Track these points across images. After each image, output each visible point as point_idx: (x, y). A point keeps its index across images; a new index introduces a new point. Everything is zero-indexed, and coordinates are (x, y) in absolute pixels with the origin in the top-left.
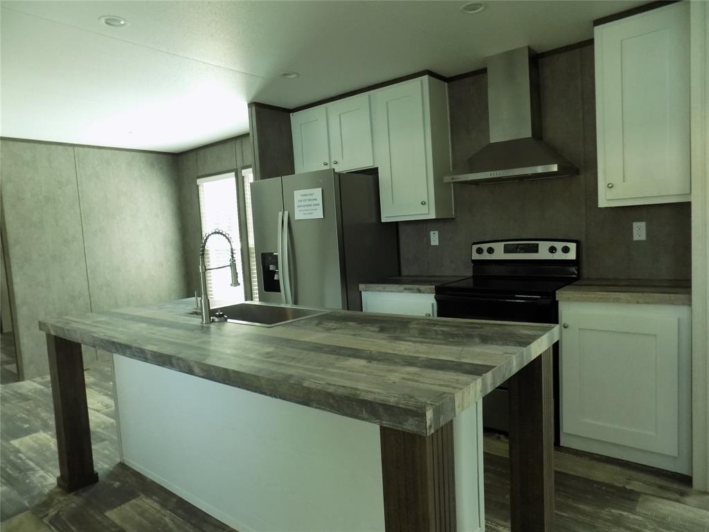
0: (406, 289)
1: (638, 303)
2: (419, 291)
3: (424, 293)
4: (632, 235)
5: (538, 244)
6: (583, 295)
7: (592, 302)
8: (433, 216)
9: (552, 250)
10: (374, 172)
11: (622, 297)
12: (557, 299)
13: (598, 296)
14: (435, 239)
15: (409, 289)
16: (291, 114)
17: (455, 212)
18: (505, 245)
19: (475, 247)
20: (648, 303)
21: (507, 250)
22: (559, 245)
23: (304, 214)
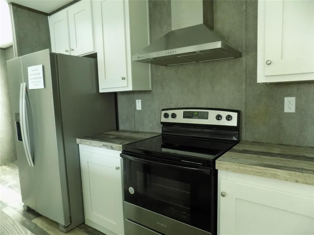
0: (104, 145)
1: (297, 182)
2: (112, 148)
3: (115, 150)
4: (283, 108)
5: (208, 112)
6: (240, 167)
7: (249, 174)
8: (130, 89)
9: (219, 117)
10: (94, 56)
11: (279, 174)
12: (216, 168)
13: (254, 170)
14: (139, 105)
15: (106, 146)
16: (49, 17)
17: (152, 86)
18: (184, 112)
19: (163, 112)
20: (307, 183)
21: (186, 116)
22: (224, 114)
23: (34, 85)
